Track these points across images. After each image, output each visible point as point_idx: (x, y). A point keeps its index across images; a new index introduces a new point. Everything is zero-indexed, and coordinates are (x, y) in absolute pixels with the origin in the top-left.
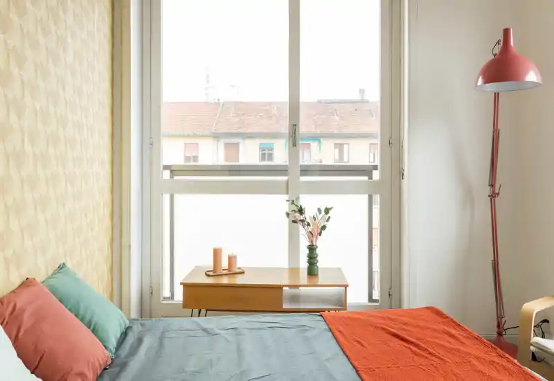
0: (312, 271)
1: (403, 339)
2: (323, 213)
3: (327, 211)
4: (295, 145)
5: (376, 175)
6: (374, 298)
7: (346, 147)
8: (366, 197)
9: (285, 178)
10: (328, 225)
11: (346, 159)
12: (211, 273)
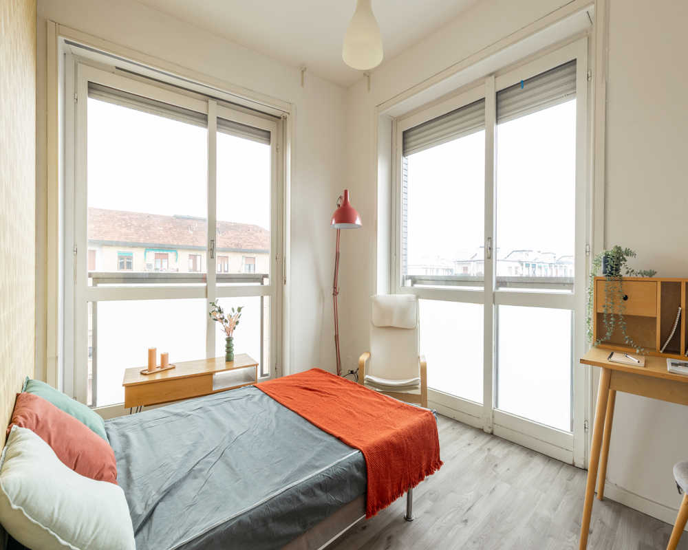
0: (229, 359)
1: (310, 390)
2: (236, 311)
3: (239, 309)
4: (212, 257)
5: (266, 282)
6: (264, 373)
7: (198, 258)
8: (259, 298)
9: (205, 285)
10: (240, 320)
11: (198, 269)
12: (146, 372)
